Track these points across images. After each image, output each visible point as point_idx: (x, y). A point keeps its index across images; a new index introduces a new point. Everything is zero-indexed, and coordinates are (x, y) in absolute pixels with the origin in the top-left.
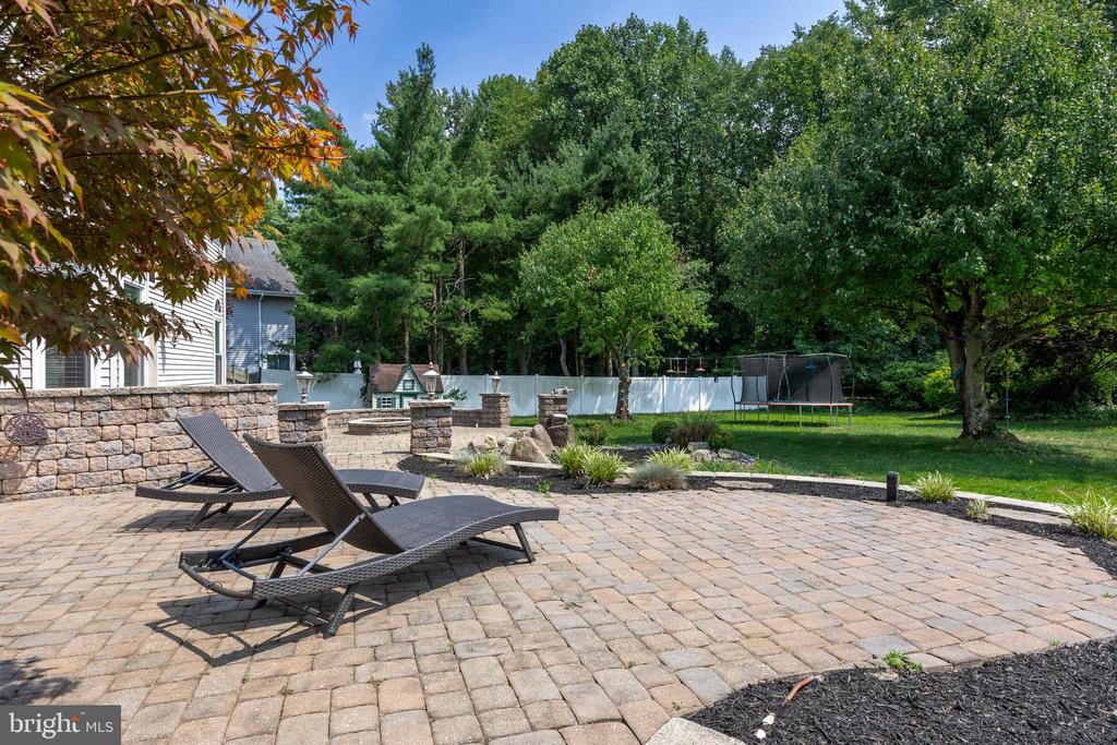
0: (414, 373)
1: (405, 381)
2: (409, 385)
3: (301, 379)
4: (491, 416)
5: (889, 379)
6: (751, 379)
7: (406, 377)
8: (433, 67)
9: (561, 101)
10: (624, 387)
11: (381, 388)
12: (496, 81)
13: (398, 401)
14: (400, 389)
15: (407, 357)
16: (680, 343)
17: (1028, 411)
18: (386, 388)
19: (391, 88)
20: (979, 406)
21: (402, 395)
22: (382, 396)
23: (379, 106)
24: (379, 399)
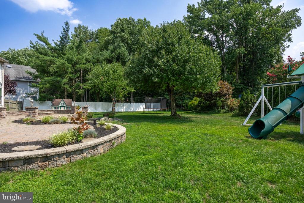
0: (64, 101)
2: (62, 104)
3: (31, 102)
4: (73, 111)
5: (184, 103)
6: (147, 104)
7: (62, 102)
8: (69, 27)
9: (112, 36)
10: (114, 105)
12: (101, 29)
13: (59, 108)
14: (60, 105)
15: (66, 98)
16: (126, 95)
17: (205, 111)
18: (56, 105)
19: (75, 28)
20: (173, 109)
21: (60, 107)
23: (72, 33)
24: (54, 108)
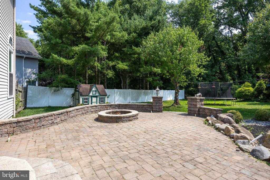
0: (96, 88)
1: (93, 91)
2: (94, 93)
11: (83, 94)
13: (90, 99)
14: (91, 94)
18: (85, 94)
21: (92, 97)
22: (84, 97)
